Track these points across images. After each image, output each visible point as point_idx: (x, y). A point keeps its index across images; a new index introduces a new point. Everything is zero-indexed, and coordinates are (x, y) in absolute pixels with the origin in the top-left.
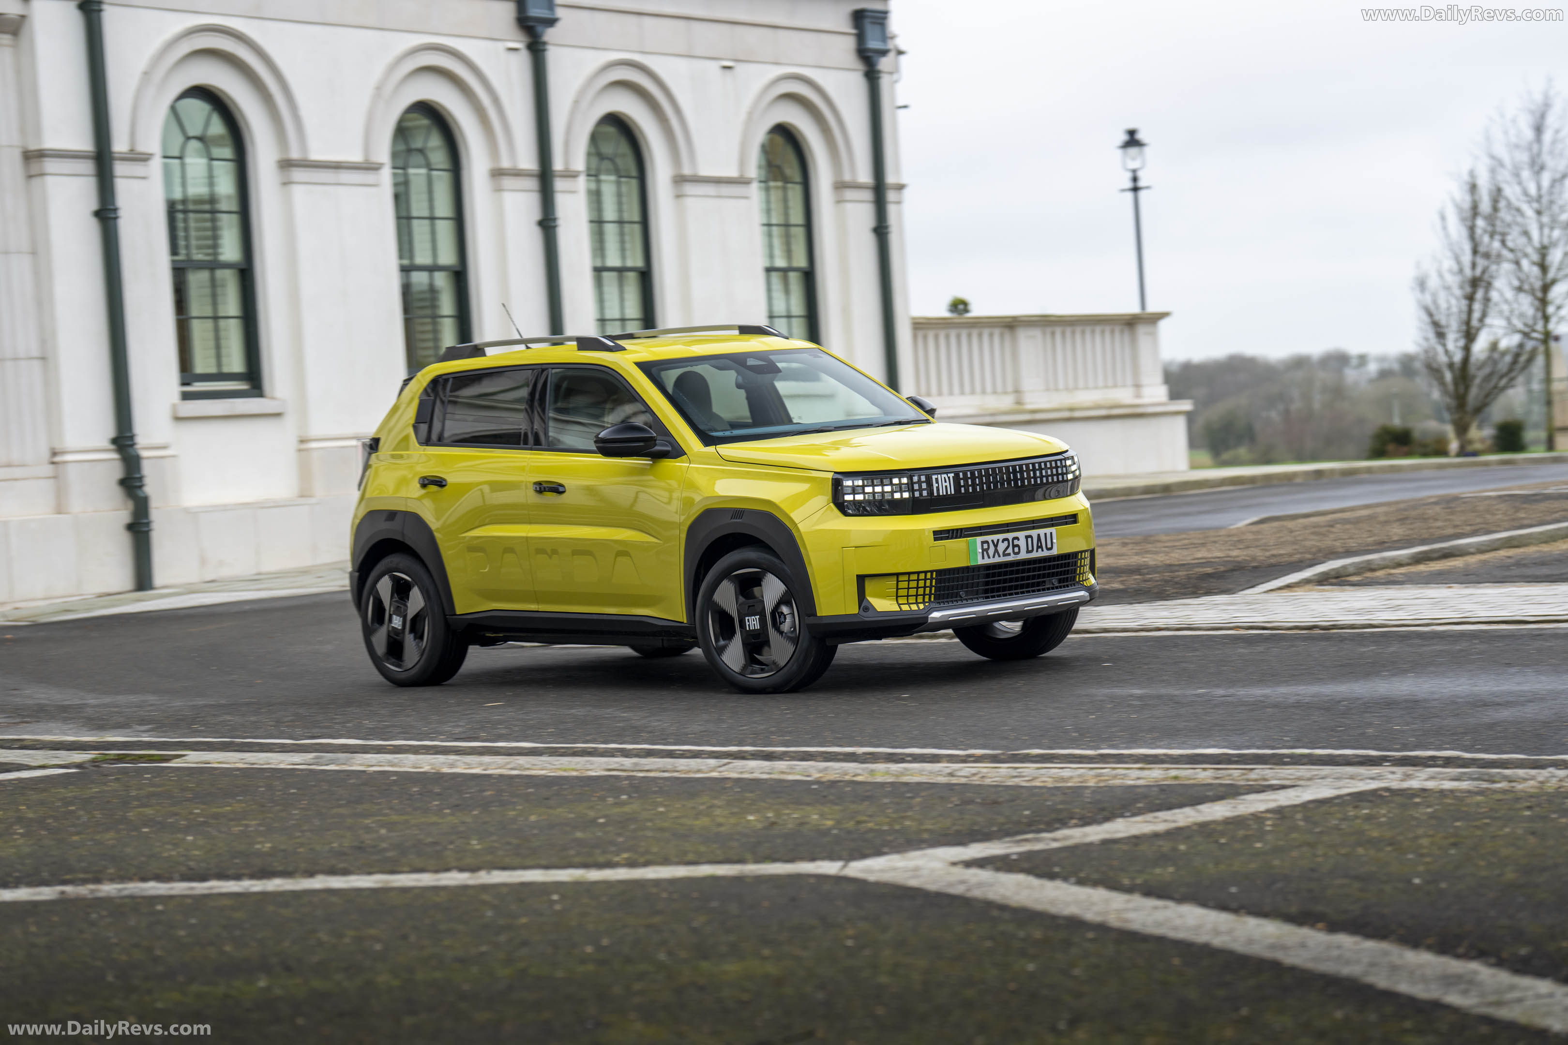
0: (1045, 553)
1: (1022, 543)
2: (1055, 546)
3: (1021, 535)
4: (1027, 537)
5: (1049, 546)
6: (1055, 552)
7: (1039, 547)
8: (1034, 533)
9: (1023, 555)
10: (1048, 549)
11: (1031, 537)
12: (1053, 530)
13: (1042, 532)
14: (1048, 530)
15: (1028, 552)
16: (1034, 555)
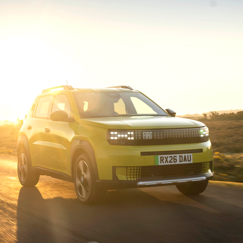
0: (188, 162)
1: (178, 158)
2: (192, 160)
3: (178, 155)
4: (180, 156)
5: (189, 160)
6: (191, 162)
7: (185, 160)
8: (183, 155)
9: (178, 163)
10: (189, 161)
11: (182, 156)
12: (191, 154)
13: (186, 155)
14: (189, 154)
15: (180, 161)
16: (183, 163)
